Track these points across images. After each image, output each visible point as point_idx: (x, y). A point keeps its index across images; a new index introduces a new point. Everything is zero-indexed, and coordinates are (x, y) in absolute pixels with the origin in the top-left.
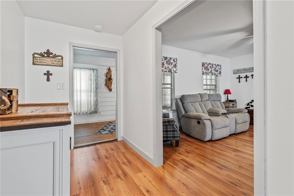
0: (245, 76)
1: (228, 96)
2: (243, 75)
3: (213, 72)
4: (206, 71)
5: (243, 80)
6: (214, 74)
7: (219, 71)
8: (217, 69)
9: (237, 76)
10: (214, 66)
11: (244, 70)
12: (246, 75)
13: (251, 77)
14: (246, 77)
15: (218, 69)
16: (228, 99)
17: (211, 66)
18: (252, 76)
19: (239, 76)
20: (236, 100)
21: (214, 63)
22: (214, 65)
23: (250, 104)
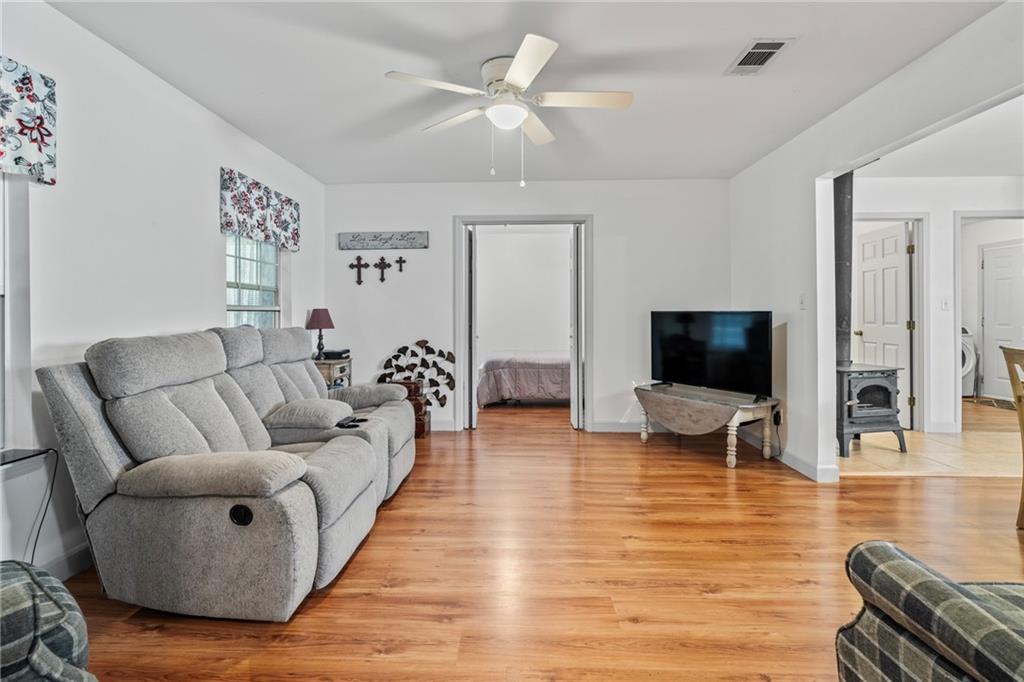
0: (378, 261)
1: (320, 337)
2: (371, 257)
3: (271, 225)
4: (241, 217)
5: (371, 275)
6: (273, 240)
7: (290, 230)
8: (286, 216)
9: (350, 257)
10: (274, 201)
11: (376, 237)
12: (382, 259)
13: (396, 266)
14: (382, 265)
15: (289, 219)
16: (320, 346)
17: (260, 198)
18: (401, 261)
19: (359, 259)
20: (348, 351)
21: (273, 188)
22: (273, 196)
23: (394, 362)
